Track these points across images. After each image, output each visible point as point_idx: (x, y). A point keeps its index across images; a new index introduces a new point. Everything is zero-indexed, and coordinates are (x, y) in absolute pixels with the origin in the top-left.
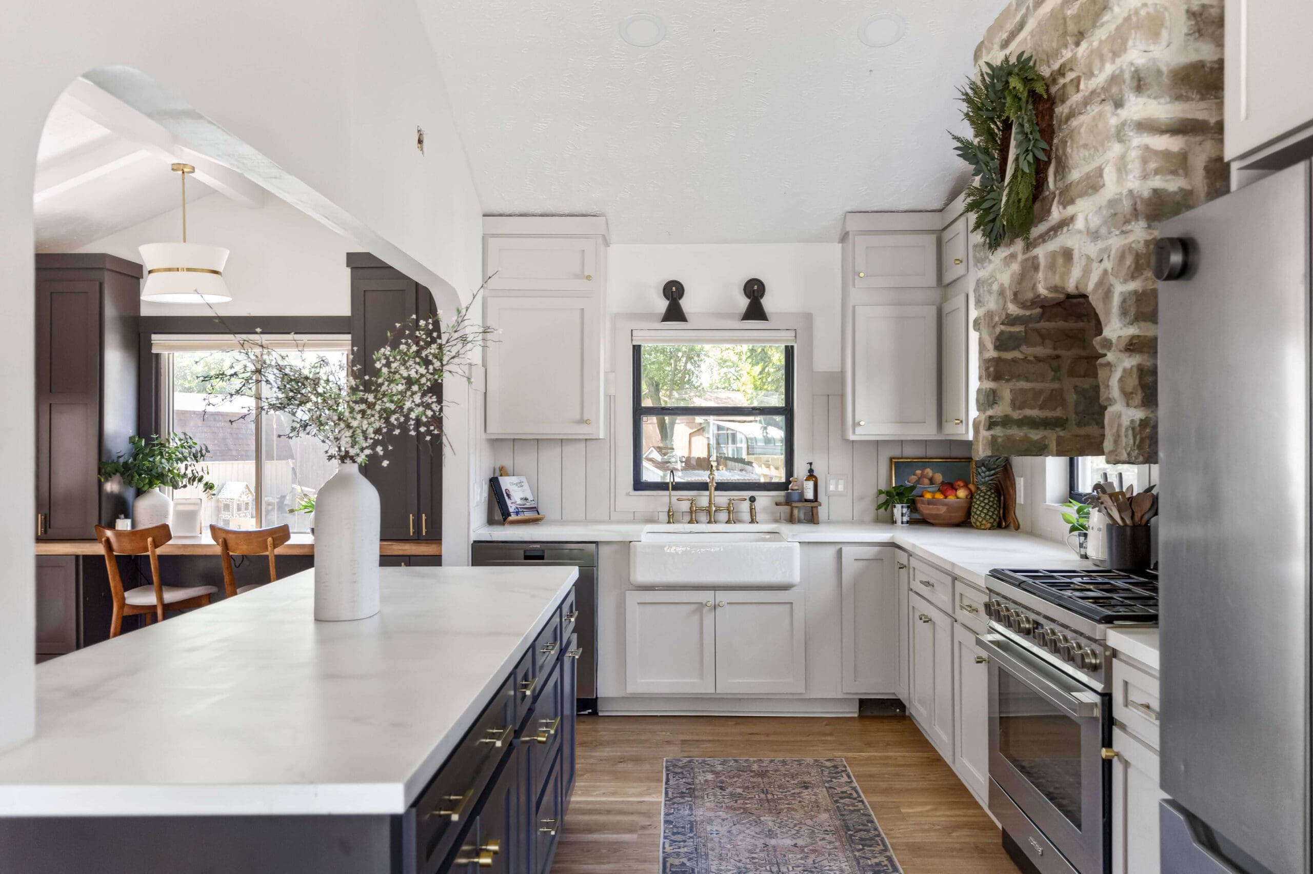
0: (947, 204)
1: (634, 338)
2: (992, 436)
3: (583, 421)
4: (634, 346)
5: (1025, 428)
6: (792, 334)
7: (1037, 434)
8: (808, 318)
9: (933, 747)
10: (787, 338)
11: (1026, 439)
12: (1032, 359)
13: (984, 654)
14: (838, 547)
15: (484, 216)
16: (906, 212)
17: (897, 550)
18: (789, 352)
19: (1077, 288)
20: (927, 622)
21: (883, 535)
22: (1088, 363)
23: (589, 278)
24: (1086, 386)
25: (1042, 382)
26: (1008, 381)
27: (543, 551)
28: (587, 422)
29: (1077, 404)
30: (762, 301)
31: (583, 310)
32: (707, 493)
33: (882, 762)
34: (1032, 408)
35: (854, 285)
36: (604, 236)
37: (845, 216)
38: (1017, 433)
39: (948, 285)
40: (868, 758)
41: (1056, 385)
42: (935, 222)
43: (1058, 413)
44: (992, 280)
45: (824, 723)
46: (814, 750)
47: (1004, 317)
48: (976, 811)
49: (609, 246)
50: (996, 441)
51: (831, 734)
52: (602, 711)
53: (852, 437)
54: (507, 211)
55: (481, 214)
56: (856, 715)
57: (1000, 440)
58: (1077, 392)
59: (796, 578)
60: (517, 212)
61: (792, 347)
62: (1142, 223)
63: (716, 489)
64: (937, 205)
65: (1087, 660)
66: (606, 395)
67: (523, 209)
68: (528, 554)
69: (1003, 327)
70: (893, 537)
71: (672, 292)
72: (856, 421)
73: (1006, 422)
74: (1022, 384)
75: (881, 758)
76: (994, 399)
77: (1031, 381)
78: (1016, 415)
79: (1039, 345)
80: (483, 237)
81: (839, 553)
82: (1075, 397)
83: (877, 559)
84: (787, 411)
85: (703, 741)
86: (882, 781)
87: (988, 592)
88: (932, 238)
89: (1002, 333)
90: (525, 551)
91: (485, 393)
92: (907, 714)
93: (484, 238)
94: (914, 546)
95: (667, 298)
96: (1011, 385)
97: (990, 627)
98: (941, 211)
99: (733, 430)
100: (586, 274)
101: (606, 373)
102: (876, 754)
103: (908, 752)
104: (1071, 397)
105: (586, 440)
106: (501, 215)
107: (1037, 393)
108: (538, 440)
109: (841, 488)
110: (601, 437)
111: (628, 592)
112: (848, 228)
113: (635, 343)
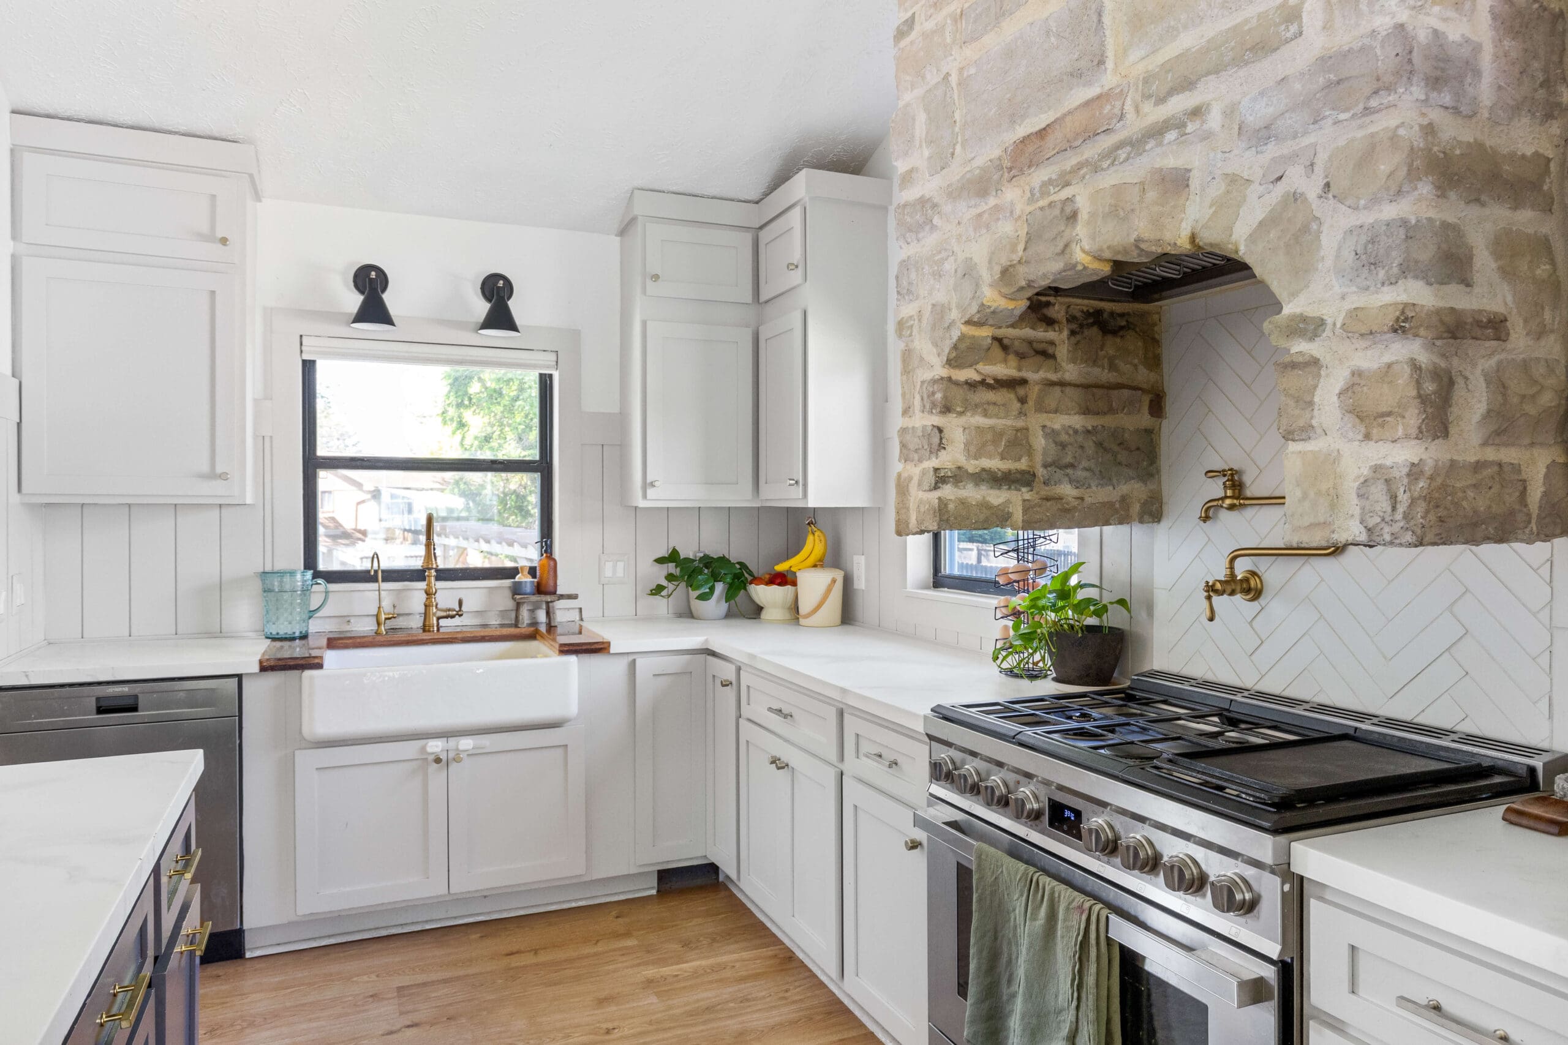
0: (766, 194)
1: (304, 348)
2: (940, 499)
3: (213, 475)
4: (304, 362)
5: (984, 488)
6: (553, 357)
7: (998, 497)
8: (574, 336)
9: (782, 941)
10: (545, 363)
11: (985, 505)
12: (992, 382)
13: (921, 835)
14: (631, 658)
15: (13, 112)
16: (713, 198)
17: (710, 658)
18: (545, 384)
19: (1193, 238)
20: (783, 768)
21: (691, 637)
22: (1062, 392)
23: (224, 241)
24: (1057, 426)
25: (1005, 418)
26: (961, 414)
27: (136, 697)
28: (223, 476)
29: (1045, 453)
30: (510, 303)
31: (213, 293)
32: (422, 585)
33: (716, 976)
34: (990, 457)
35: (644, 292)
36: (251, 176)
37: (632, 193)
38: (972, 493)
39: (767, 302)
40: (695, 974)
41: (1020, 424)
42: (752, 216)
43: (1023, 464)
44: (944, 254)
45: (614, 913)
46: (614, 971)
47: (974, 309)
48: (853, 1033)
49: (260, 201)
50: (946, 505)
51: (627, 934)
52: (252, 949)
53: (642, 504)
54: (61, 112)
55: (8, 109)
56: (654, 892)
57: (951, 506)
58: (1046, 436)
59: (572, 708)
60: (83, 116)
61: (551, 376)
62: (1418, 91)
63: (438, 579)
64: (754, 195)
65: (1239, 897)
66: (255, 437)
67: (98, 113)
68: (104, 704)
69: (965, 329)
70: (706, 641)
71: (371, 280)
72: (648, 481)
73: (958, 476)
74: (979, 420)
75: (714, 969)
76: (941, 443)
77: (991, 417)
78: (972, 466)
79: (1000, 362)
80: (12, 151)
81: (633, 665)
82: (1043, 441)
83: (685, 673)
84: (543, 466)
85: (433, 983)
86: (731, 1017)
87: (927, 740)
88: (748, 237)
89: (962, 338)
90: (98, 699)
91: (19, 425)
92: (721, 878)
93: (14, 153)
94: (753, 657)
95: (362, 292)
96: (962, 420)
97: (931, 795)
98: (757, 203)
99: (409, 499)
100: (220, 234)
101: (255, 400)
102: (704, 963)
103: (745, 949)
104: (1039, 442)
105: (220, 505)
106: (48, 116)
107: (998, 435)
108: (129, 505)
109: (620, 573)
110: (249, 501)
111: (297, 752)
112: (637, 210)
113: (306, 357)
